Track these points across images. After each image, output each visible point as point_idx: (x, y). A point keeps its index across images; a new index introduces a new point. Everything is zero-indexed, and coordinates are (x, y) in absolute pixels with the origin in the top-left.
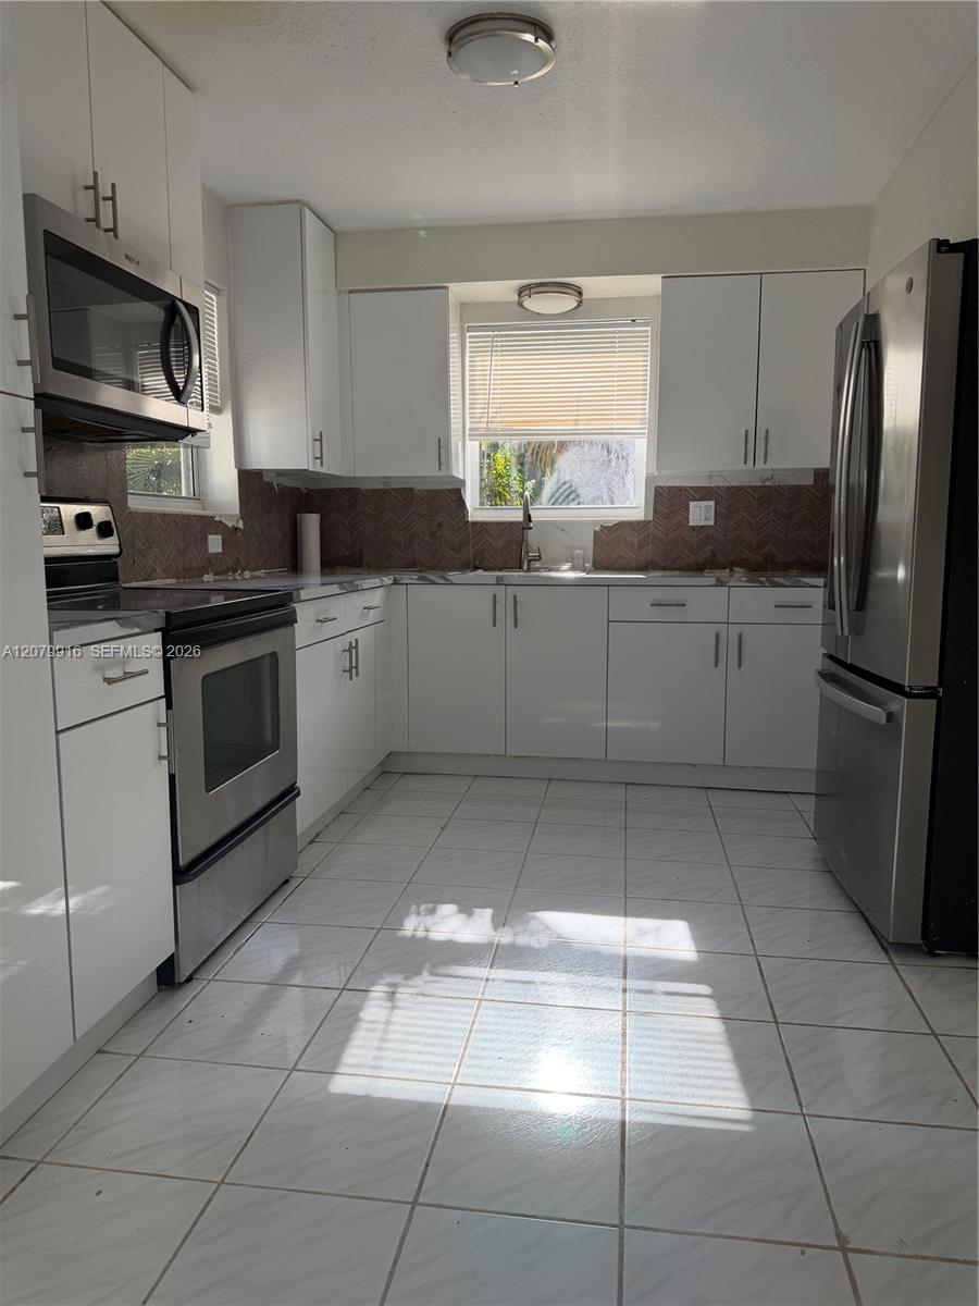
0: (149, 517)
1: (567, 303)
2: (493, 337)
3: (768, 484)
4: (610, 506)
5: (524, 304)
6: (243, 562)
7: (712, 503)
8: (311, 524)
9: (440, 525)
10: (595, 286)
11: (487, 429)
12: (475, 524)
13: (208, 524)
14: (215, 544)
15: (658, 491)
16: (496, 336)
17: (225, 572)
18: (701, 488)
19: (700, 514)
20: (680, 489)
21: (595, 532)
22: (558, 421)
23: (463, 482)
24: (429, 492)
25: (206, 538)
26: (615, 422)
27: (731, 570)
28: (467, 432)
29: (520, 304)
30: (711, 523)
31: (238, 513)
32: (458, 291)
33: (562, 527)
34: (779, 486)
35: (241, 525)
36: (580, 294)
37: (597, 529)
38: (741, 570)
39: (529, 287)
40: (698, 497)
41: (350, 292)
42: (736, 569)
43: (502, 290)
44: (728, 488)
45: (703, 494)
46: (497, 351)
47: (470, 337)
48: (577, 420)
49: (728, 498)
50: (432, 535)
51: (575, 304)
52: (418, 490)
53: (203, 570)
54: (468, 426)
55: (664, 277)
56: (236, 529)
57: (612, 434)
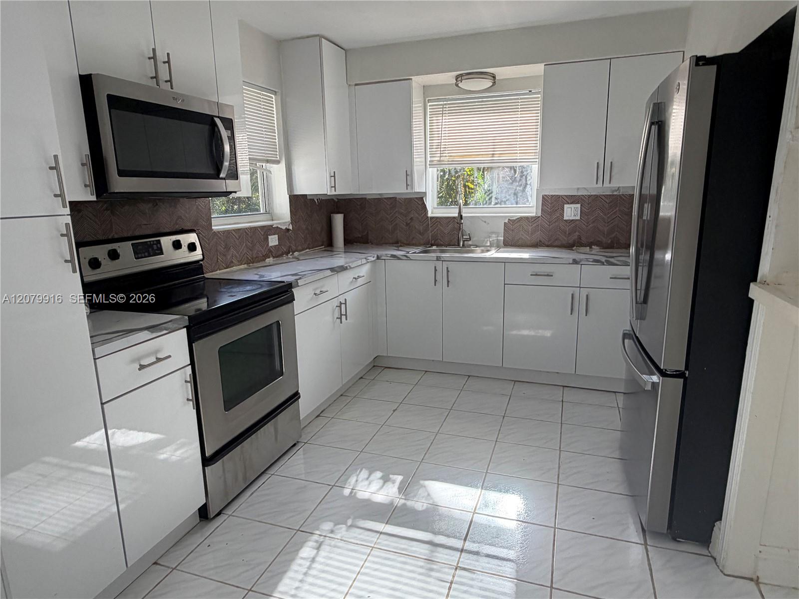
0: (228, 232)
1: (487, 83)
2: (443, 105)
3: (615, 193)
4: (515, 206)
5: (459, 85)
6: (294, 247)
7: (579, 206)
8: (338, 220)
9: (411, 219)
10: (502, 72)
11: (439, 161)
12: (432, 218)
13: (268, 230)
14: (273, 240)
15: (545, 198)
16: (446, 104)
17: (281, 255)
18: (572, 196)
19: (571, 212)
20: (558, 197)
21: (505, 223)
22: (482, 155)
23: (425, 193)
24: (406, 199)
25: (268, 238)
26: (518, 155)
27: (591, 248)
28: (428, 163)
29: (457, 85)
30: (578, 218)
31: (290, 220)
32: (418, 81)
33: (484, 220)
34: (623, 195)
35: (291, 228)
36: (494, 77)
37: (506, 221)
38: (598, 248)
39: (461, 75)
40: (569, 202)
41: (356, 85)
42: (593, 247)
43: (448, 78)
44: (590, 196)
45: (573, 199)
46: (446, 113)
47: (430, 106)
48: (493, 154)
49: (589, 202)
50: (407, 224)
51: (492, 84)
52: (400, 199)
53: (266, 257)
54: (429, 159)
55: (545, 65)
56: (288, 230)
57: (516, 162)
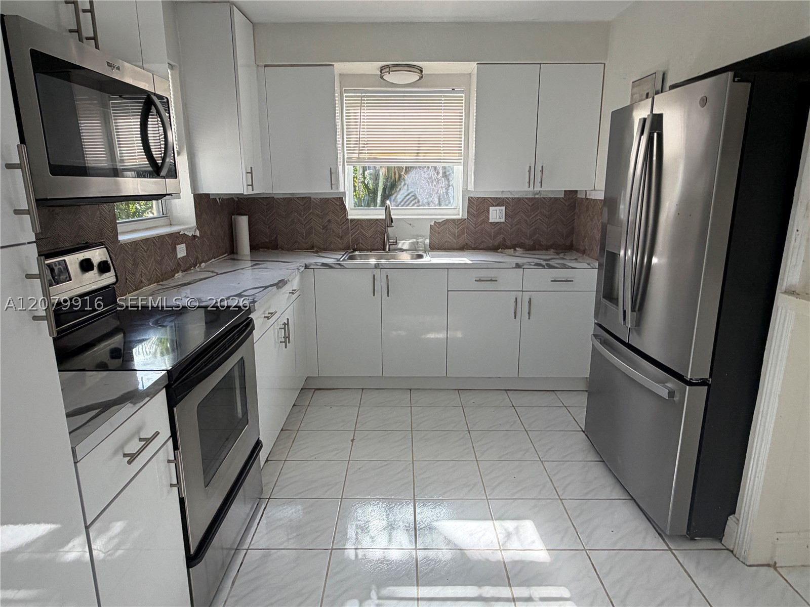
0: (135, 244)
1: (414, 77)
2: (361, 97)
3: (537, 196)
4: (439, 207)
5: (384, 77)
6: (200, 258)
7: (503, 208)
8: (243, 222)
9: (329, 221)
10: (430, 67)
11: (359, 158)
12: (352, 220)
13: (176, 238)
14: (182, 251)
15: (470, 200)
16: (364, 96)
17: (188, 269)
18: (497, 198)
19: (496, 215)
20: (484, 199)
21: (430, 225)
22: (405, 153)
23: (344, 193)
24: (321, 199)
25: (175, 248)
26: (442, 155)
27: (515, 250)
28: (346, 160)
29: (382, 77)
30: (503, 220)
31: (195, 224)
32: (340, 67)
33: (410, 223)
34: (544, 198)
35: (198, 234)
36: (421, 71)
37: (432, 224)
38: (521, 250)
39: (388, 66)
40: (494, 204)
41: (266, 66)
42: (517, 249)
43: (372, 68)
44: (513, 199)
45: (498, 202)
46: (364, 106)
47: (346, 97)
48: (418, 153)
49: (513, 205)
50: (324, 228)
51: (419, 78)
52: (315, 199)
53: (175, 271)
54: (346, 156)
55: (478, 64)
56: (194, 237)
57: (440, 162)
